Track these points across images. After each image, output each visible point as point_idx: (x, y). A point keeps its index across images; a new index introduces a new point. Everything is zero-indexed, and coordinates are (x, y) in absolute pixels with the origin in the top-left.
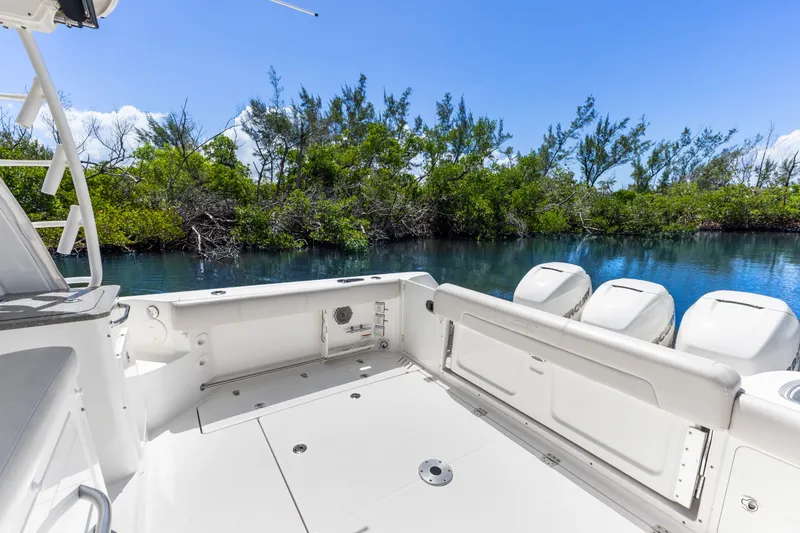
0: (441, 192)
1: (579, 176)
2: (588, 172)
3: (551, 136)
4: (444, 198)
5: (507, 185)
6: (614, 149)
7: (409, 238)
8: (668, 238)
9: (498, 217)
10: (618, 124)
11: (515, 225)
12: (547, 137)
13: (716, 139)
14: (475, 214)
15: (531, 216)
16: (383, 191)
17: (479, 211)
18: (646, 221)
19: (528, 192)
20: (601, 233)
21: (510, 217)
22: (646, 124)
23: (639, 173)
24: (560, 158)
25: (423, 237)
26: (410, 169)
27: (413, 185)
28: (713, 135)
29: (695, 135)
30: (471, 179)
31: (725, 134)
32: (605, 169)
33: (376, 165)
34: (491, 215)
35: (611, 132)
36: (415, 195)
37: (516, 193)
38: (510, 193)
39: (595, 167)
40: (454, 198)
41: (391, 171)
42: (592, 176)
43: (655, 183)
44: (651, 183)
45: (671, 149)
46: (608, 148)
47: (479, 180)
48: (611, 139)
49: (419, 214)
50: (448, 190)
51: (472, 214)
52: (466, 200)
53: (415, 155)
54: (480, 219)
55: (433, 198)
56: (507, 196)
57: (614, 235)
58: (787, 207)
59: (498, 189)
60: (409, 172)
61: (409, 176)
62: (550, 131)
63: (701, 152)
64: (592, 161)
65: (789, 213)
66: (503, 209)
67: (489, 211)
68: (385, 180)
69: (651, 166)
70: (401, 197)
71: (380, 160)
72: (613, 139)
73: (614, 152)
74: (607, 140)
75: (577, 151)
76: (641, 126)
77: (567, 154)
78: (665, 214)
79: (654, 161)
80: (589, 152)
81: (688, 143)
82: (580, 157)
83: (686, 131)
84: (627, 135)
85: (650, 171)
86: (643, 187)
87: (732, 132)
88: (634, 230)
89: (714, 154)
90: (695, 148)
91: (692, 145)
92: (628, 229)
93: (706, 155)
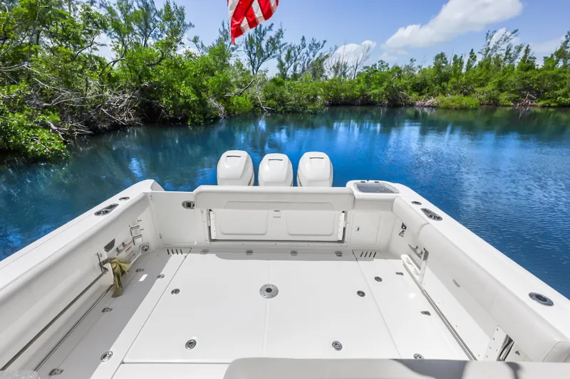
0: (140, 78)
1: (246, 66)
2: (252, 63)
3: (225, 30)
4: (146, 84)
5: (203, 71)
6: (267, 46)
7: (117, 128)
8: (312, 113)
9: (203, 103)
10: (267, 28)
11: (215, 109)
12: (222, 30)
13: (317, 45)
14: (181, 100)
15: (226, 101)
16: (67, 76)
17: (185, 97)
18: (299, 102)
19: (221, 79)
20: (273, 111)
21: (212, 102)
22: (283, 30)
23: (281, 65)
24: (233, 50)
25: (130, 125)
26: (96, 49)
27: (107, 70)
28: (316, 42)
29: (308, 42)
30: (169, 65)
31: (322, 43)
32: (263, 61)
33: (47, 40)
34: (196, 101)
35: (264, 34)
36: (112, 80)
37: (211, 80)
38: (206, 80)
39: (257, 59)
40: (158, 85)
41: (71, 50)
42: (256, 66)
43: (289, 73)
45: (296, 50)
46: (264, 45)
47: (176, 66)
48: (264, 38)
49: (121, 102)
50: (149, 77)
51: (178, 100)
52: (169, 87)
53: (98, 33)
54: (187, 105)
55: (133, 84)
56: (205, 83)
57: (281, 113)
58: (355, 92)
59: (195, 76)
60: (95, 53)
61: (97, 58)
62: (223, 25)
63: (311, 54)
64: (255, 54)
65: (356, 95)
66: (203, 94)
67: (194, 98)
68: (66, 62)
69: (287, 61)
70: (94, 83)
71: (52, 35)
72: (266, 38)
73: (267, 49)
74: (262, 39)
75: (244, 45)
76: (281, 31)
77: (237, 47)
78: (308, 97)
79: (288, 57)
80: (252, 47)
81: (305, 47)
82: (246, 50)
83: (303, 39)
84: (273, 37)
85: (287, 64)
86: (284, 76)
87: (325, 42)
88: (292, 109)
89: (317, 56)
90: (308, 50)
91: (307, 48)
92: (289, 108)
93: (314, 56)
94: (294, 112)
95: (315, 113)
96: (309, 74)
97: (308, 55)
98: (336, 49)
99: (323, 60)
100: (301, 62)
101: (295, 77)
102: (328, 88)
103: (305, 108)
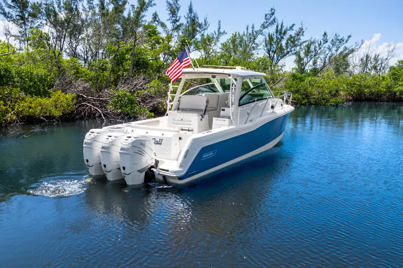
2: (271, 60)
6: (287, 44)
8: (334, 106)
10: (288, 27)
13: (341, 41)
18: (322, 96)
22: (304, 28)
23: (299, 60)
24: (254, 48)
28: (340, 38)
29: (330, 37)
31: (346, 38)
32: (282, 58)
35: (285, 33)
39: (275, 55)
42: (274, 62)
43: (308, 68)
44: (306, 68)
45: (317, 45)
46: (284, 43)
48: (284, 37)
57: (305, 105)
58: (380, 88)
62: (247, 29)
63: (334, 49)
64: (275, 52)
65: (381, 91)
69: (306, 56)
72: (286, 37)
73: (287, 47)
74: (282, 38)
75: (264, 44)
76: (301, 29)
77: (257, 45)
78: (330, 92)
79: (308, 52)
80: (271, 45)
81: (327, 42)
82: (266, 48)
83: (325, 34)
84: (293, 35)
85: (305, 59)
86: (302, 70)
87: (349, 37)
88: (316, 101)
89: (341, 50)
90: (331, 45)
91: (329, 44)
92: (312, 101)
93: (337, 50)
94: (317, 104)
95: (337, 105)
96: (332, 71)
97: (330, 50)
98: (362, 44)
99: (347, 55)
100: (322, 56)
101: (315, 72)
102: (351, 85)
103: (328, 101)
